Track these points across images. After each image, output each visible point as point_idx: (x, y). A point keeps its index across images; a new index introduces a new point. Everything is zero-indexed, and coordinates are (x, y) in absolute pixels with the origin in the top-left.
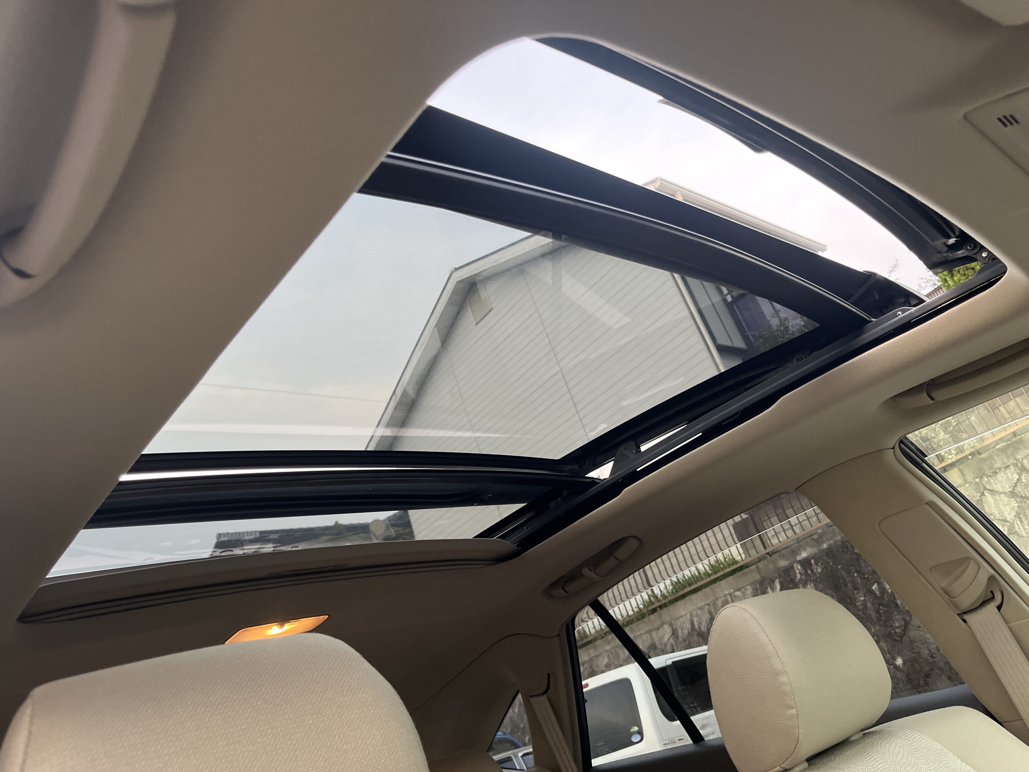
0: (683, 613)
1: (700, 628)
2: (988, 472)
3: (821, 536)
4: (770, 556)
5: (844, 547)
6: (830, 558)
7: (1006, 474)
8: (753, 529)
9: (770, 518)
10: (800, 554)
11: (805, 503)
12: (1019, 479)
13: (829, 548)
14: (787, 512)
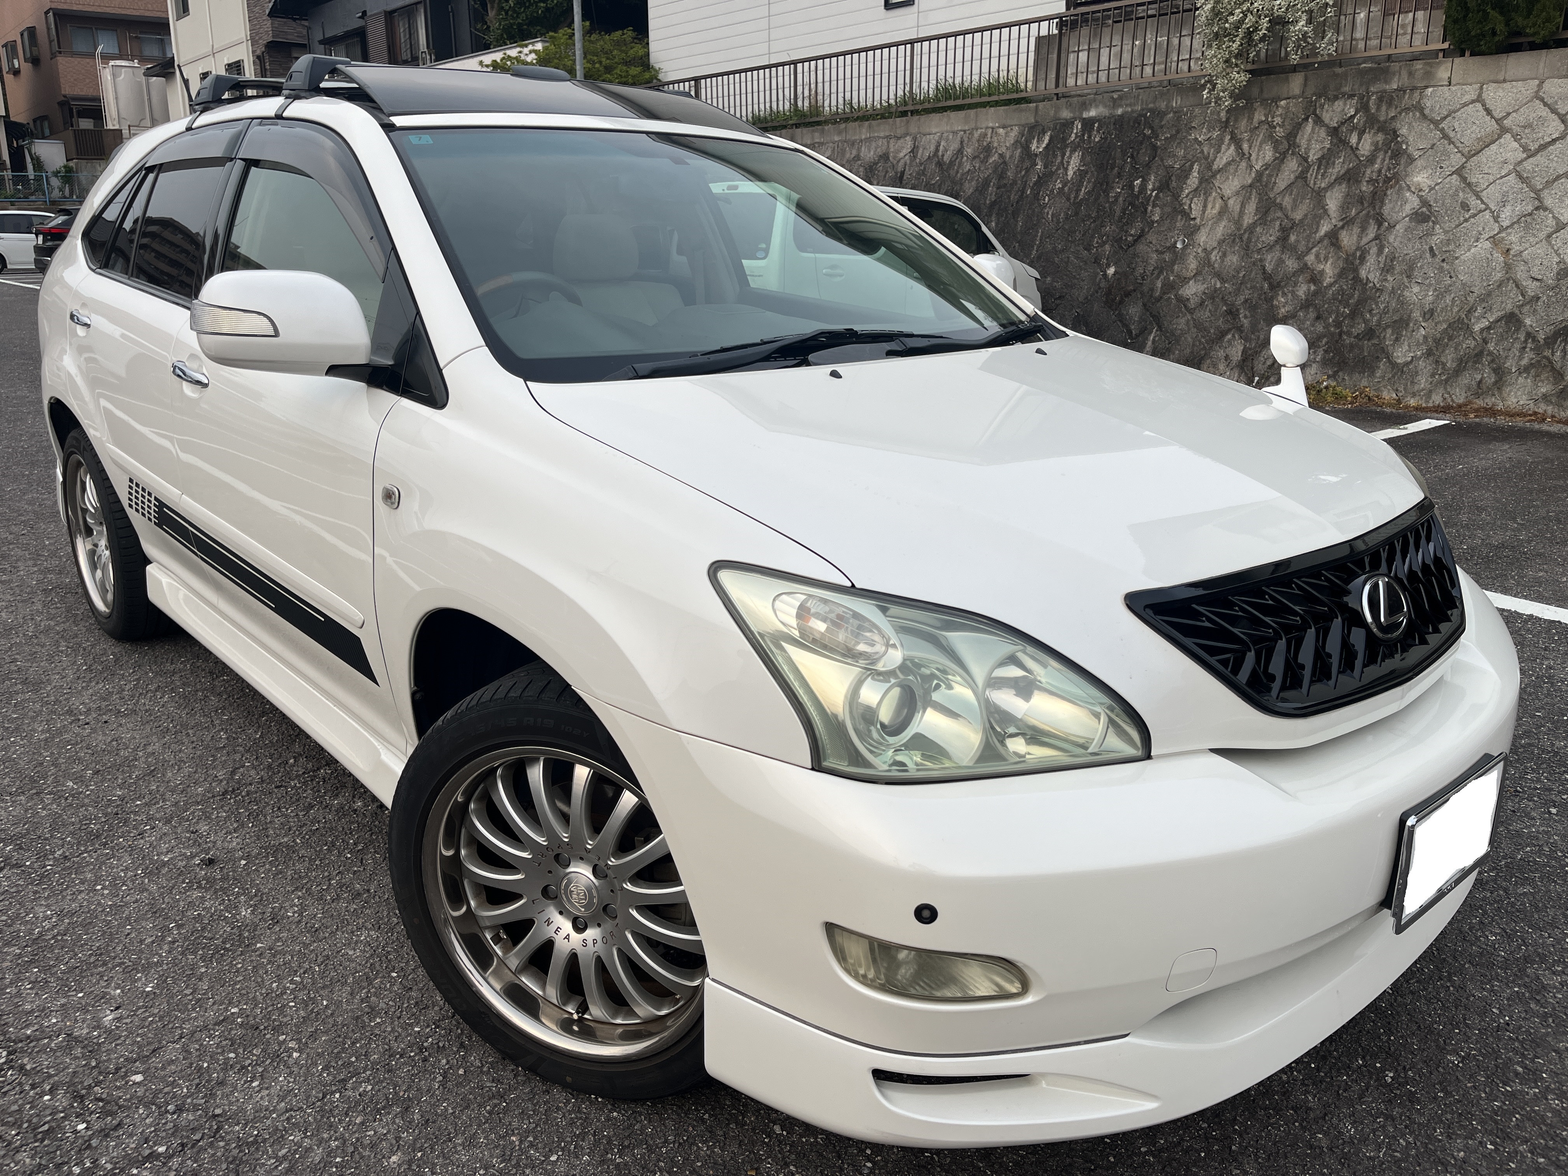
0: (934, 131)
1: (943, 156)
2: (1331, 95)
3: (1121, 98)
4: (1057, 99)
5: (1137, 121)
6: (1115, 129)
7: (1345, 104)
8: (1055, 56)
9: (1079, 51)
10: (1089, 111)
11: (1127, 47)
12: (1353, 117)
13: (1122, 116)
14: (1102, 50)
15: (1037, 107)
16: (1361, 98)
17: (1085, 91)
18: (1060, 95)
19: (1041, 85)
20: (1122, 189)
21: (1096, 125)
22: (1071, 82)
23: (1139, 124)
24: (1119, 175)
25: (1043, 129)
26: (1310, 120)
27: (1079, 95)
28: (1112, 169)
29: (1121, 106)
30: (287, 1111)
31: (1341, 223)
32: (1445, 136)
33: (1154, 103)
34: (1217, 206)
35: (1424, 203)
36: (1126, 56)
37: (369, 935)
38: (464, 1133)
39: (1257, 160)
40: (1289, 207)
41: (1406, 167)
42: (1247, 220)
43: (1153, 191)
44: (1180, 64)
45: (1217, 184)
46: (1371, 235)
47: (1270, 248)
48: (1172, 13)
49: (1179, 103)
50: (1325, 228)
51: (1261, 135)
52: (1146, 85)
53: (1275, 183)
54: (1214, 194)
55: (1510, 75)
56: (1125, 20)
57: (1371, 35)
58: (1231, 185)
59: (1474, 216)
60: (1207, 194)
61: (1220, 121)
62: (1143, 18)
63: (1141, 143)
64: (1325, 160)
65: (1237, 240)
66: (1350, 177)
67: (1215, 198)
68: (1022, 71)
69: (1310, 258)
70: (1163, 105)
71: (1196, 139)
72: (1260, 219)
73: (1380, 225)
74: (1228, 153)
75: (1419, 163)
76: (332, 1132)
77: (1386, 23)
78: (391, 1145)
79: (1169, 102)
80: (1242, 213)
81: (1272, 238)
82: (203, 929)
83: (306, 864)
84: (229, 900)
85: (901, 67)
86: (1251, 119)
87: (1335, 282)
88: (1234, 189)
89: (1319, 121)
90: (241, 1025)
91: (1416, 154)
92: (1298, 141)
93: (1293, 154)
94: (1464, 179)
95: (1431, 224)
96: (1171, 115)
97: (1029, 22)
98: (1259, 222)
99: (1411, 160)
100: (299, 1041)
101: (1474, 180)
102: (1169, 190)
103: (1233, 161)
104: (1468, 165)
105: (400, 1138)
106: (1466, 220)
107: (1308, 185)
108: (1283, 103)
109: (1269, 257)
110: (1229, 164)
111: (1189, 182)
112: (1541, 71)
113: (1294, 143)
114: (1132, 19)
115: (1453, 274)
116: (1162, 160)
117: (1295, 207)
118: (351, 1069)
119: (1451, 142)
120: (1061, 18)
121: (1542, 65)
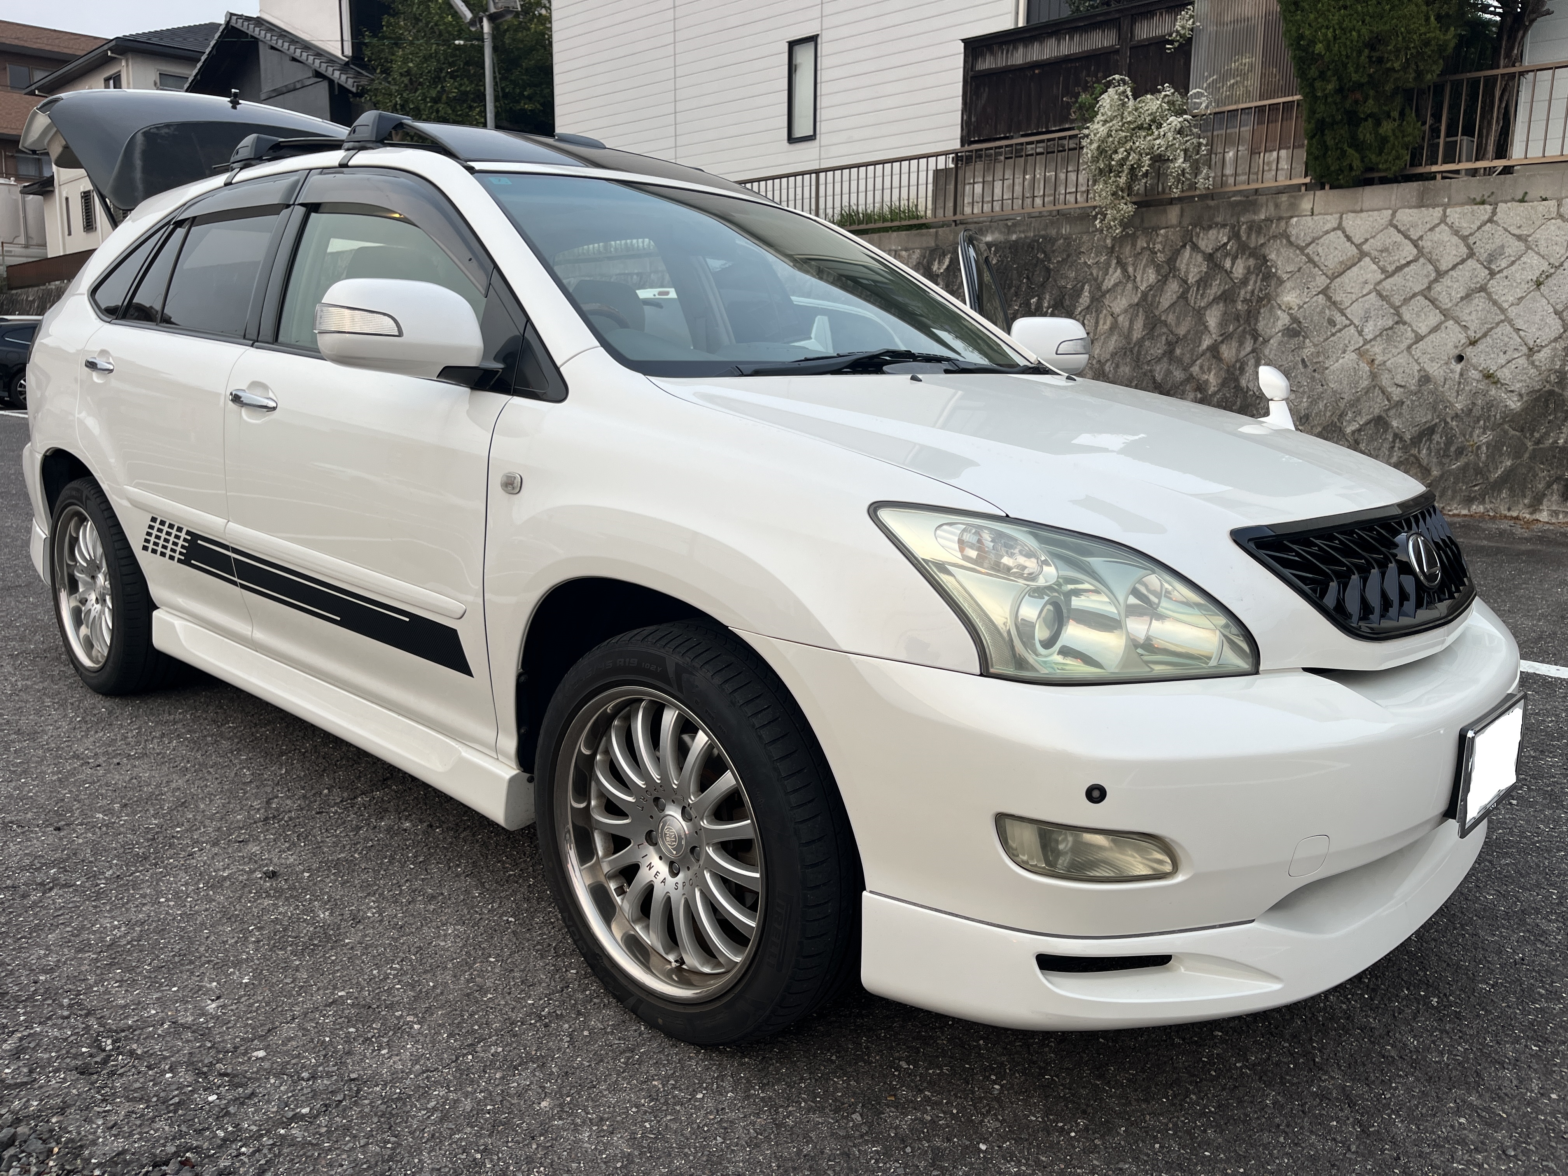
2: (1205, 225)
3: (1014, 225)
4: (955, 225)
5: (1031, 246)
6: (1011, 253)
7: (1218, 233)
8: (952, 187)
9: (974, 183)
10: (986, 237)
11: (1018, 181)
12: (1226, 244)
13: (1016, 241)
14: (995, 183)
15: (937, 232)
16: (1233, 227)
17: (981, 219)
18: (958, 222)
19: (940, 212)
20: (1020, 306)
21: (993, 249)
22: (968, 210)
23: (1033, 248)
24: (1016, 294)
25: (944, 252)
26: (1188, 247)
27: (976, 223)
28: (1010, 288)
29: (1015, 232)
30: (424, 1072)
31: (1221, 338)
32: (1311, 260)
33: (1045, 230)
34: (1108, 323)
35: (1294, 319)
36: (1018, 189)
37: (455, 930)
38: (605, 1081)
39: (1142, 281)
40: (1173, 324)
41: (1276, 288)
42: (1137, 335)
43: (1048, 308)
44: (1068, 196)
45: (1107, 303)
46: (1249, 349)
47: (1159, 360)
48: (1059, 151)
49: (1068, 230)
50: (1206, 343)
51: (1145, 260)
52: (1037, 214)
53: (1159, 302)
54: (1104, 311)
55: (1366, 206)
56: (1016, 157)
57: (1239, 171)
58: (1120, 304)
59: (1340, 330)
60: (1098, 312)
61: (1106, 247)
62: (1032, 155)
63: (1036, 265)
64: (1204, 282)
65: (1128, 353)
66: (1227, 297)
67: (1106, 316)
68: (922, 201)
69: (1195, 369)
70: (1053, 232)
71: (1085, 263)
72: (1147, 334)
73: (1255, 340)
74: (1115, 276)
75: (1288, 285)
76: (476, 1086)
77: (1253, 161)
78: (538, 1093)
79: (1059, 229)
80: (1131, 328)
81: (1159, 351)
82: (285, 930)
83: (371, 874)
84: (304, 905)
85: (807, 195)
86: (1134, 245)
87: (1219, 390)
88: (1122, 307)
89: (1195, 248)
90: (353, 1005)
91: (1285, 277)
92: (1177, 265)
93: (1174, 277)
94: (1329, 298)
95: (1301, 338)
96: (1061, 241)
97: (927, 156)
98: (1146, 337)
99: (1281, 282)
100: (416, 1015)
101: (1338, 299)
102: (1063, 308)
103: (1120, 282)
104: (1332, 285)
105: (545, 1087)
106: (1333, 335)
107: (1189, 305)
108: (1162, 231)
109: (1158, 368)
110: (1116, 285)
111: (1081, 300)
112: (1393, 202)
113: (1175, 267)
114: (1022, 156)
115: (1324, 383)
116: (1055, 281)
117: (1178, 324)
118: (477, 1036)
119: (1316, 265)
120: (957, 153)
121: (1394, 197)
